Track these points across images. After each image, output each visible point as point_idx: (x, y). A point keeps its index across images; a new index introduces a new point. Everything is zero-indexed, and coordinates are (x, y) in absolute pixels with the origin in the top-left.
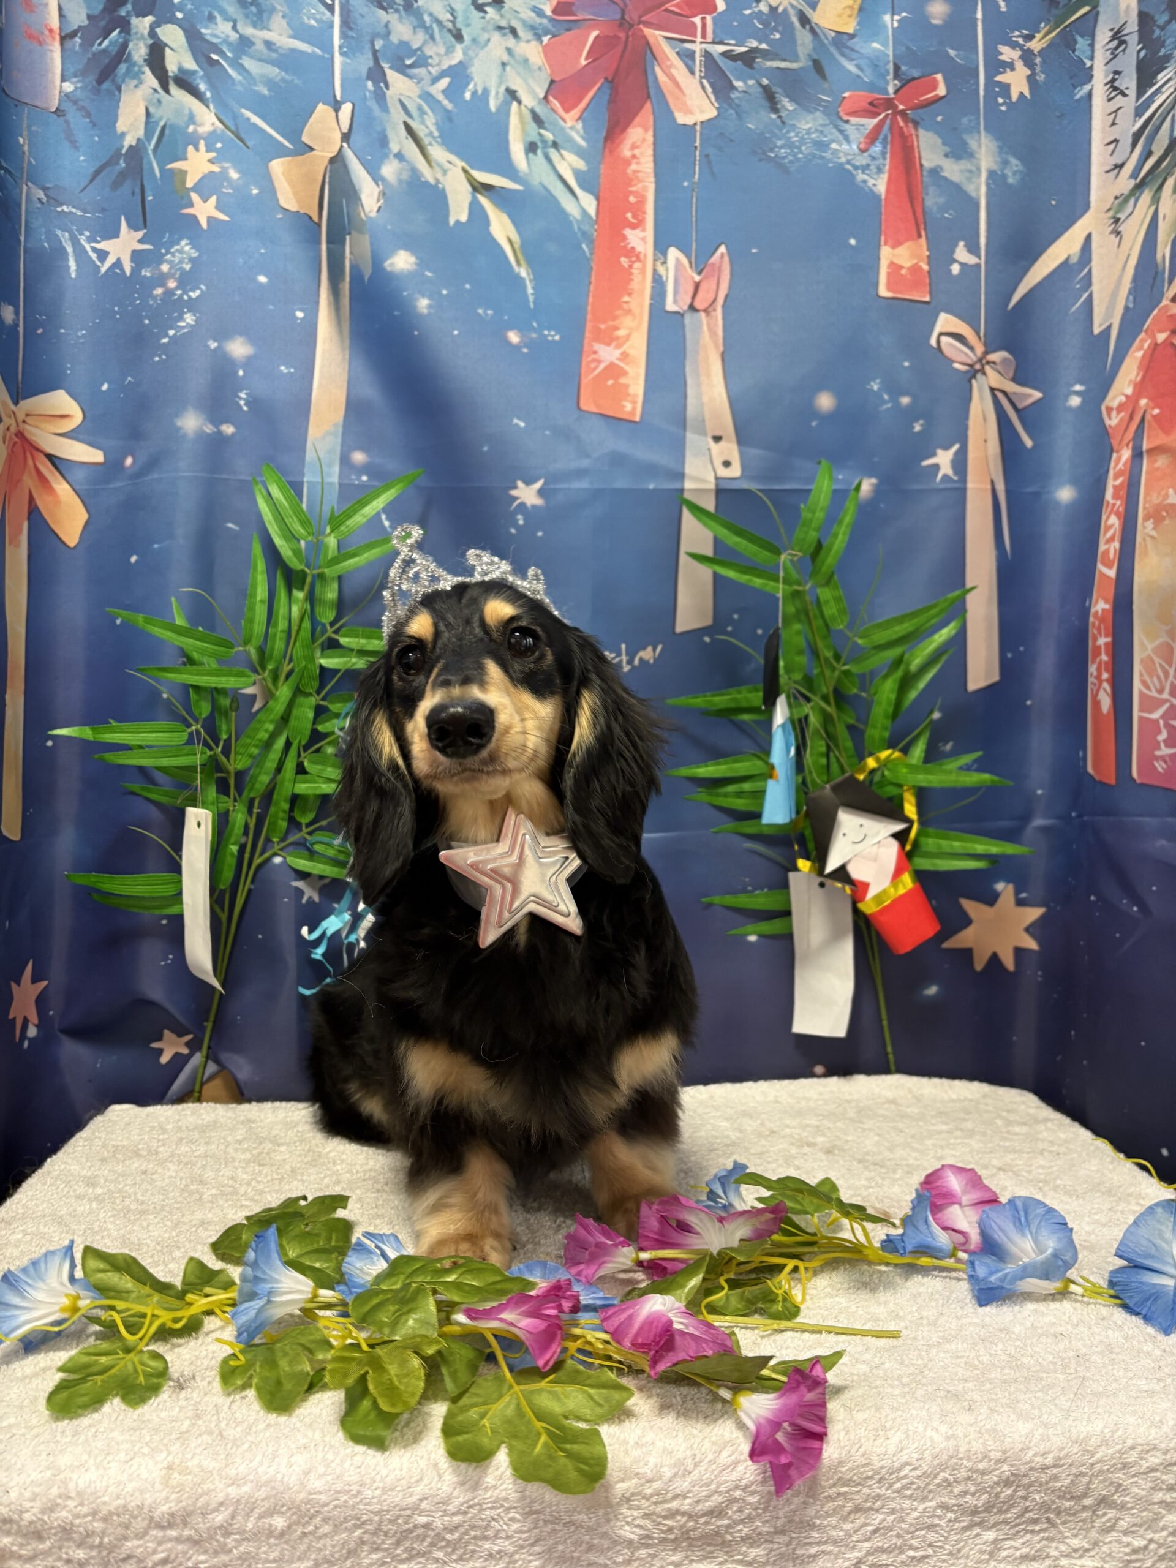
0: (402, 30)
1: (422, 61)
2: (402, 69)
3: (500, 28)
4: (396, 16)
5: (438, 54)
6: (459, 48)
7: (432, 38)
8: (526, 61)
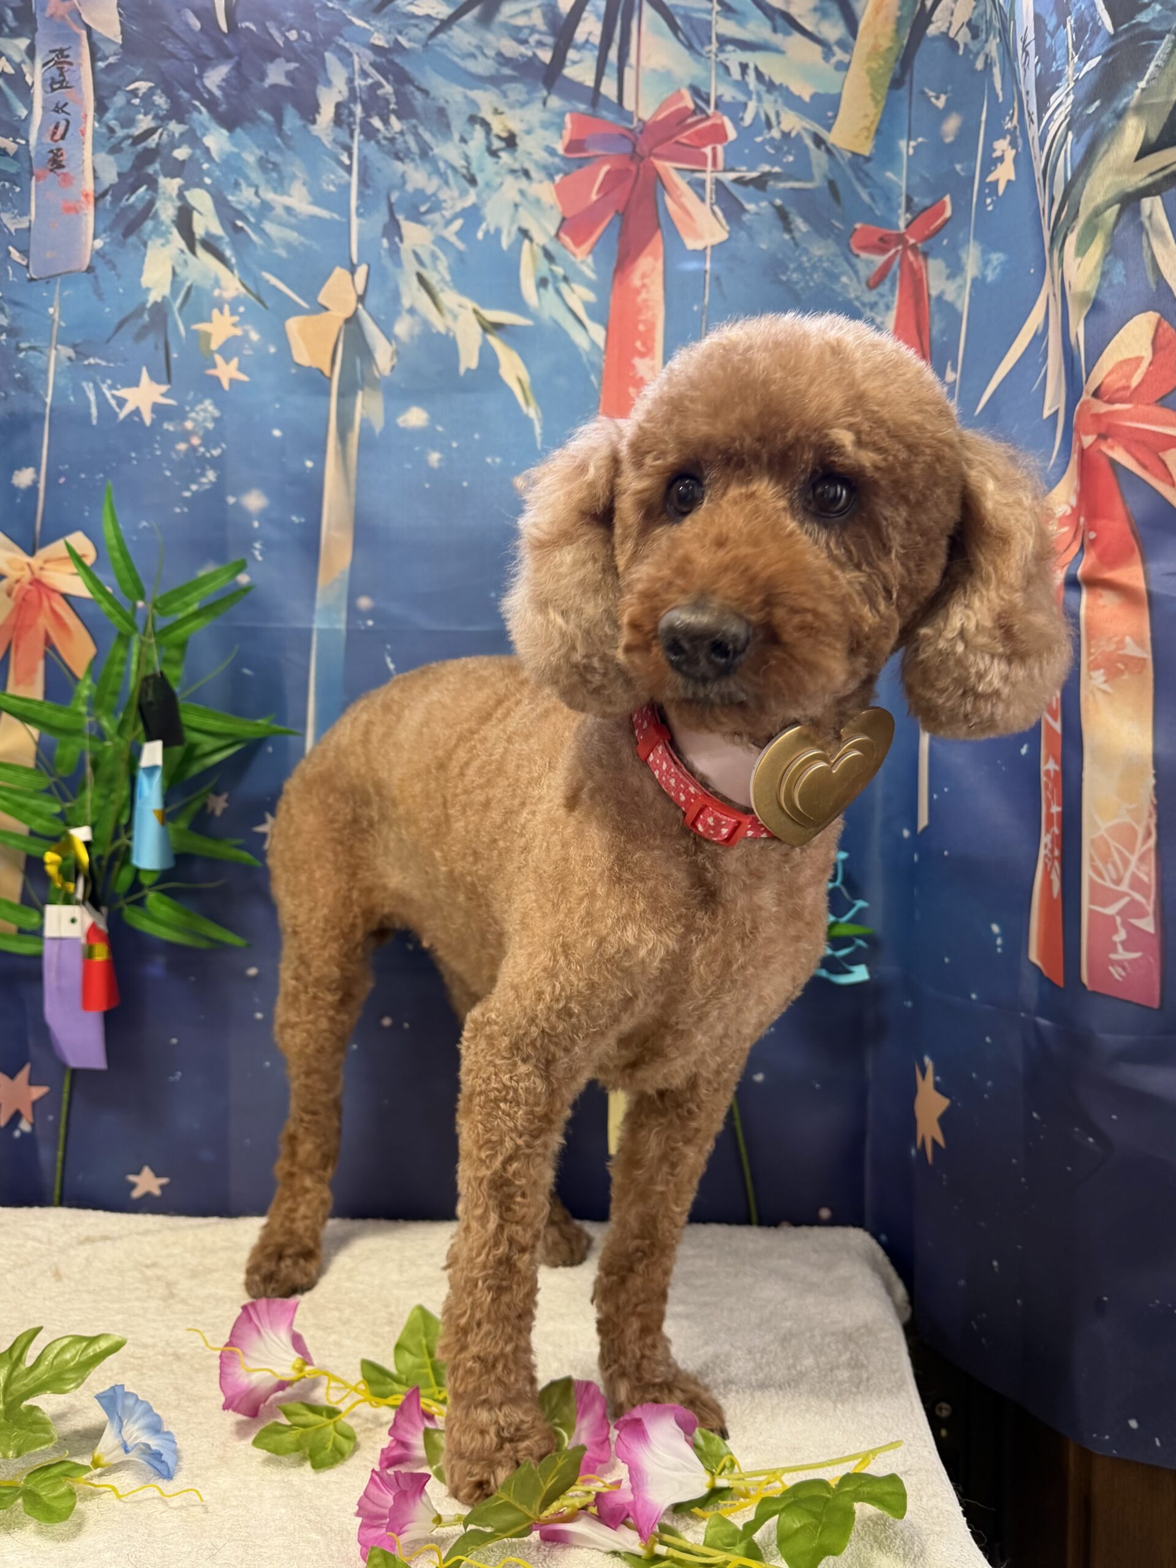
0: (418, 177)
1: (436, 206)
2: (416, 217)
3: (513, 172)
4: (412, 165)
5: (452, 198)
6: (473, 192)
7: (447, 183)
8: (538, 201)
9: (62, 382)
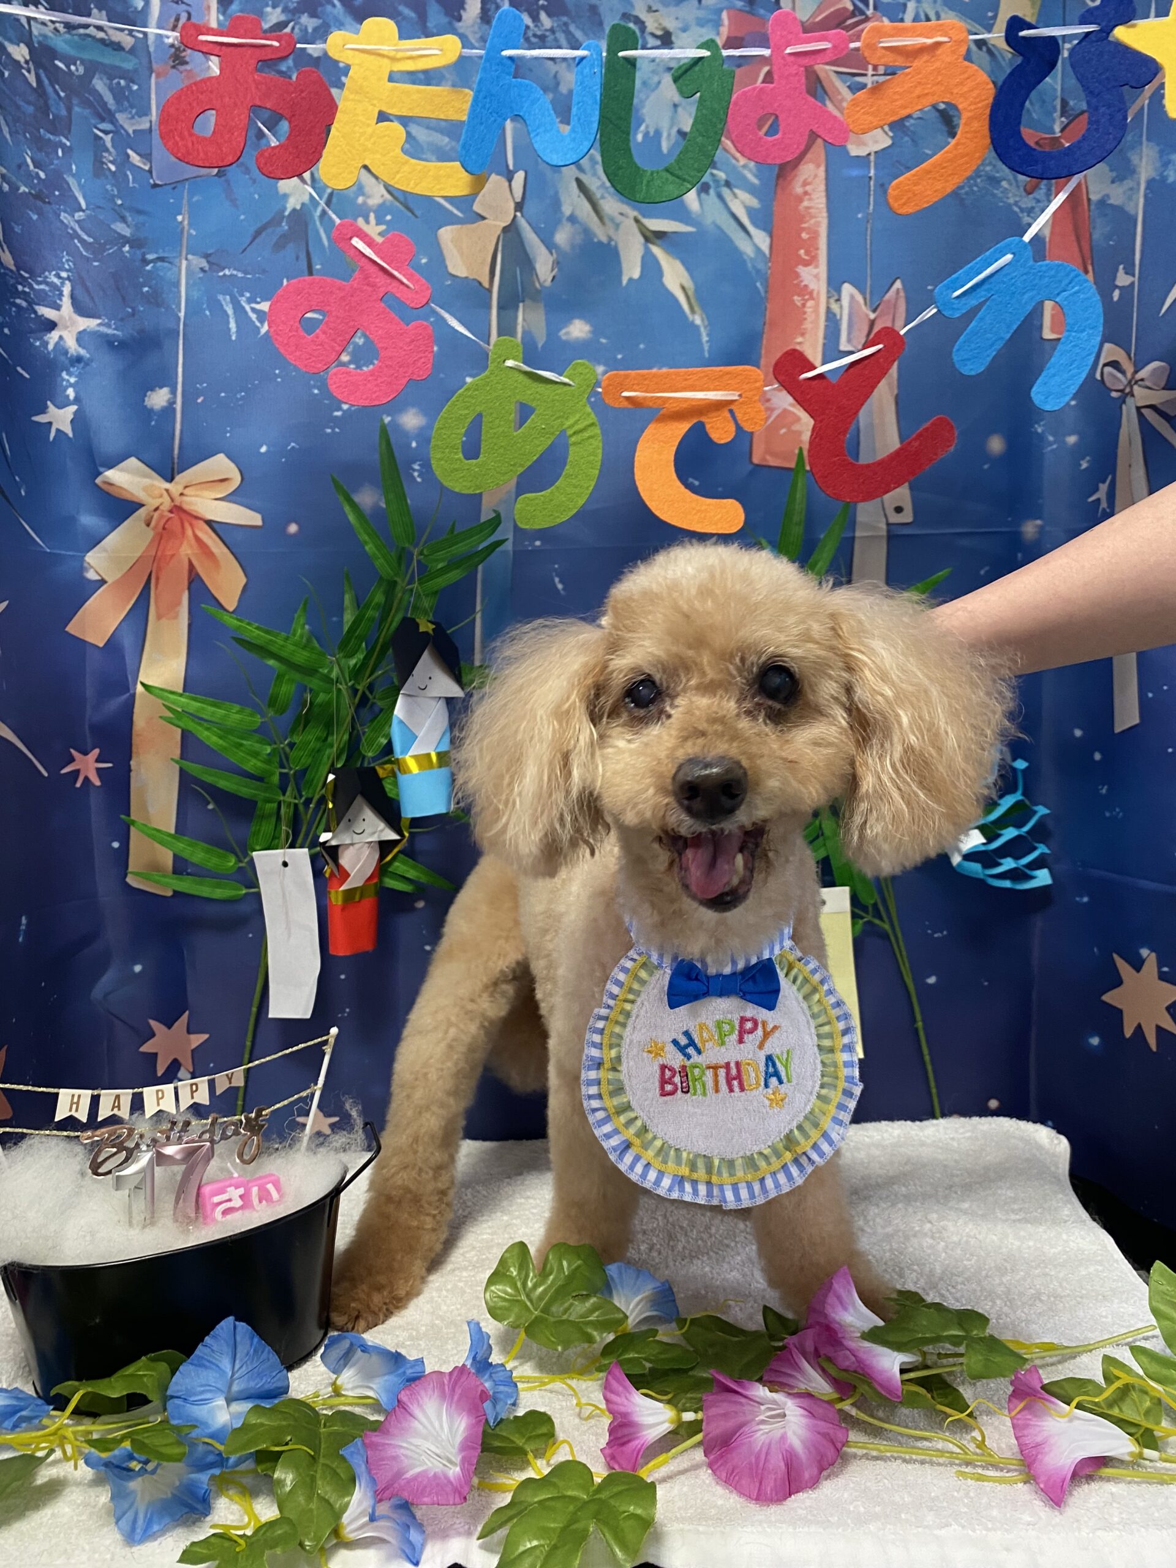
9: (196, 294)
